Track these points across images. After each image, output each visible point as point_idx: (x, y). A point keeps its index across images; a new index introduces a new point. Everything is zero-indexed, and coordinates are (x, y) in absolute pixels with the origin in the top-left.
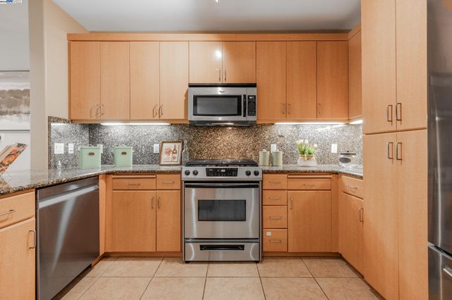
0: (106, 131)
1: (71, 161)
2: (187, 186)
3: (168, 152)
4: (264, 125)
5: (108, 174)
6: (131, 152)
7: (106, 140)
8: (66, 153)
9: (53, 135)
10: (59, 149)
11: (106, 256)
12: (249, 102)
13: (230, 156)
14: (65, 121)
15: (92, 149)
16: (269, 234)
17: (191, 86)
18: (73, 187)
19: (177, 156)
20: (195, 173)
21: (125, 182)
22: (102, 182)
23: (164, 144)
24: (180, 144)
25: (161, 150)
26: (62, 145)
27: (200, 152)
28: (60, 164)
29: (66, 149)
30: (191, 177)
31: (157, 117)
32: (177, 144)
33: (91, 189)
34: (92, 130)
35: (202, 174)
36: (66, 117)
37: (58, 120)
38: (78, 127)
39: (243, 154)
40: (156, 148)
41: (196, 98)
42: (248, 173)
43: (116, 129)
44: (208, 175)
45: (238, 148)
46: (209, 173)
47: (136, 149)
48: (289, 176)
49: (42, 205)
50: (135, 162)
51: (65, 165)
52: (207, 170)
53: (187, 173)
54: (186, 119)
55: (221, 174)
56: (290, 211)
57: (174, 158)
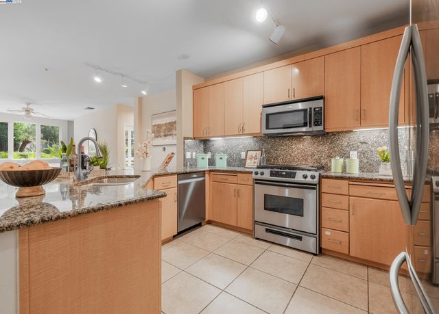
0: (213, 143)
1: (194, 162)
2: (256, 183)
3: (251, 159)
4: (342, 132)
5: (210, 171)
6: (225, 157)
7: (212, 149)
8: (192, 158)
9: (186, 147)
10: (188, 155)
11: (209, 222)
12: (315, 114)
13: (303, 163)
14: (191, 139)
15: (203, 155)
16: (328, 233)
17: (265, 107)
18: (195, 176)
19: (257, 161)
20: (262, 174)
21: (220, 177)
22: (207, 176)
23: (249, 152)
24: (260, 152)
25: (246, 157)
26: (190, 153)
27: (276, 158)
28: (188, 164)
29: (192, 155)
30: (259, 176)
31: (241, 133)
32: (258, 152)
33: (201, 179)
34: (205, 143)
35: (267, 174)
36: (192, 136)
37: (188, 138)
38: (197, 142)
39: (318, 161)
40: (243, 155)
41: (268, 115)
42: (305, 177)
43: (218, 142)
44: (271, 176)
45: (313, 155)
46: (272, 174)
47: (230, 156)
48: (351, 183)
49: (180, 182)
50: (229, 164)
51: (191, 165)
52: (271, 172)
53: (256, 173)
54: (261, 133)
55: (282, 176)
56: (351, 216)
57: (255, 163)
